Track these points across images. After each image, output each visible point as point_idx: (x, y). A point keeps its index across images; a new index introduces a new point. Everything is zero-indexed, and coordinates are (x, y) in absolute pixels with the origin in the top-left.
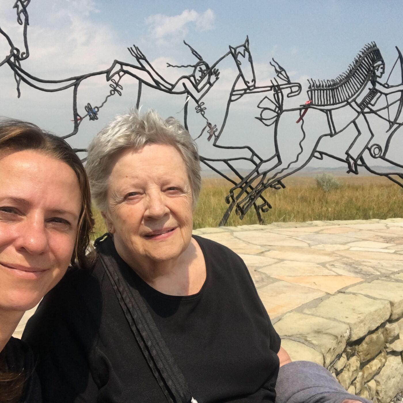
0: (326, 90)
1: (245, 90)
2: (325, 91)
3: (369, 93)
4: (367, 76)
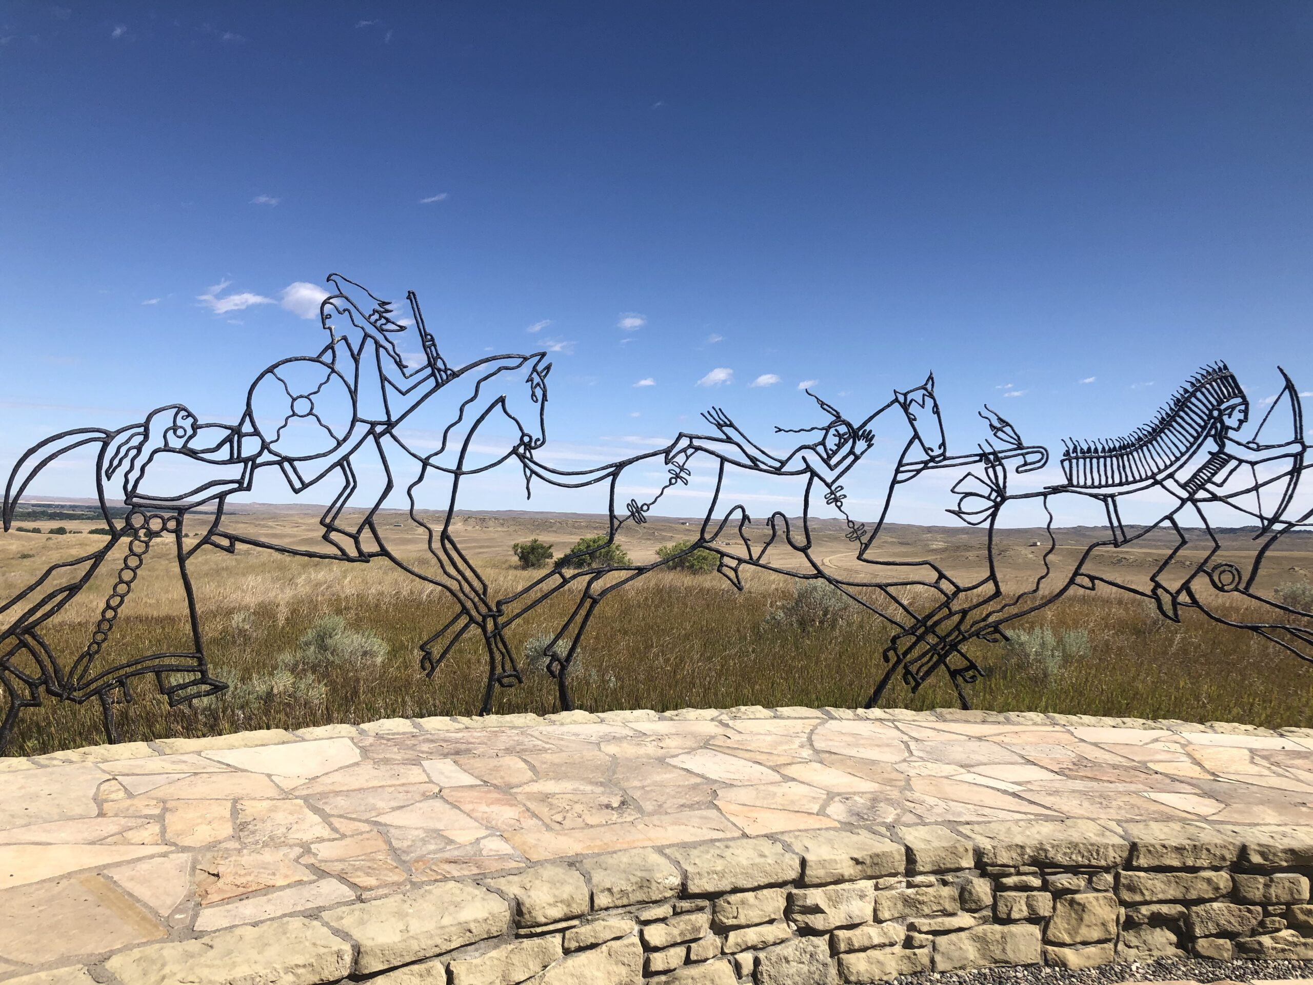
0: (1105, 457)
1: (926, 463)
2: (1102, 460)
3: (1209, 462)
4: (1203, 428)
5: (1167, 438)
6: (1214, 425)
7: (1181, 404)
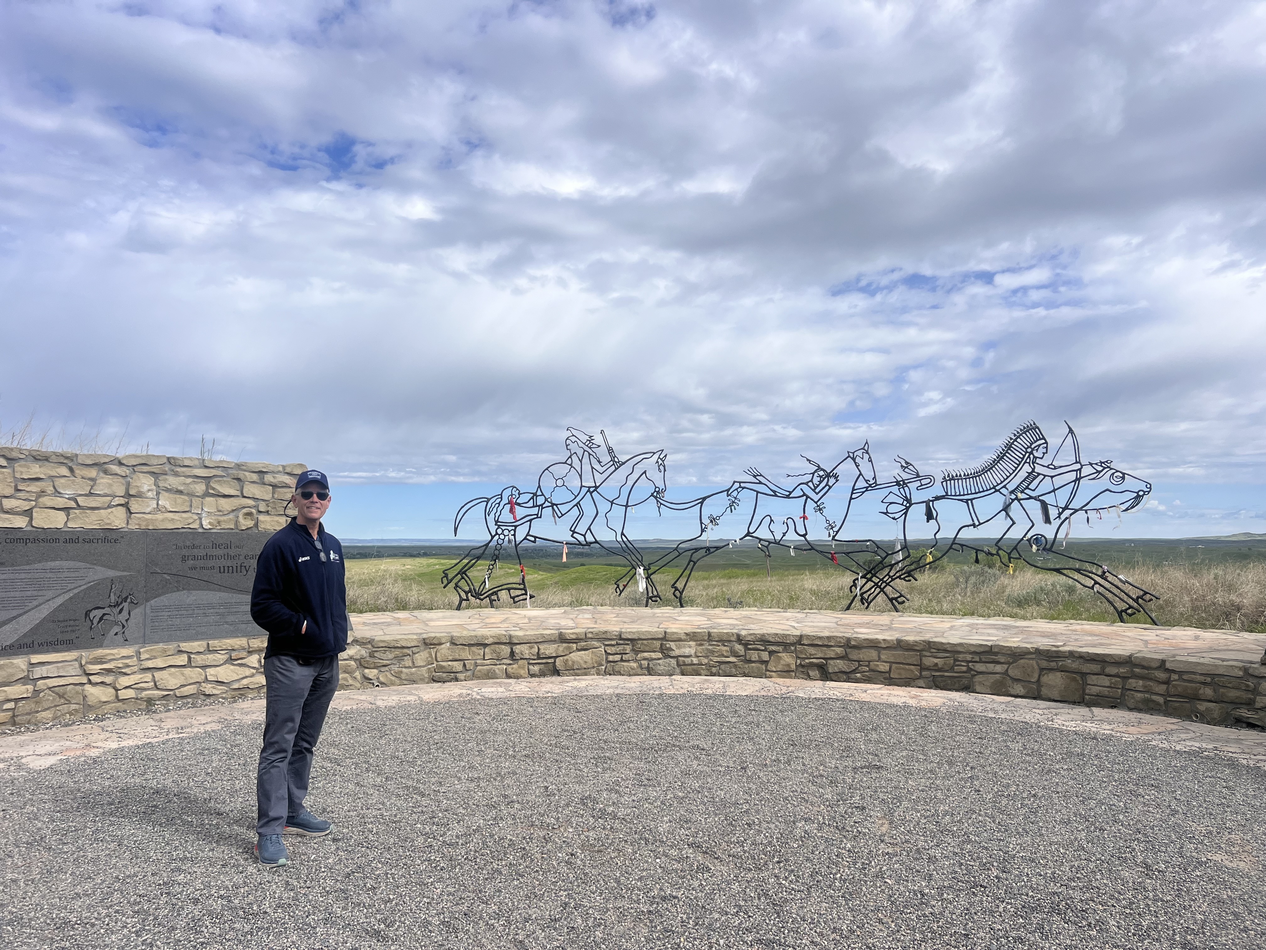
0: (966, 479)
3: (1027, 477)
4: (1023, 459)
5: (1002, 465)
6: (1029, 457)
7: (1009, 447)
